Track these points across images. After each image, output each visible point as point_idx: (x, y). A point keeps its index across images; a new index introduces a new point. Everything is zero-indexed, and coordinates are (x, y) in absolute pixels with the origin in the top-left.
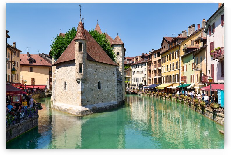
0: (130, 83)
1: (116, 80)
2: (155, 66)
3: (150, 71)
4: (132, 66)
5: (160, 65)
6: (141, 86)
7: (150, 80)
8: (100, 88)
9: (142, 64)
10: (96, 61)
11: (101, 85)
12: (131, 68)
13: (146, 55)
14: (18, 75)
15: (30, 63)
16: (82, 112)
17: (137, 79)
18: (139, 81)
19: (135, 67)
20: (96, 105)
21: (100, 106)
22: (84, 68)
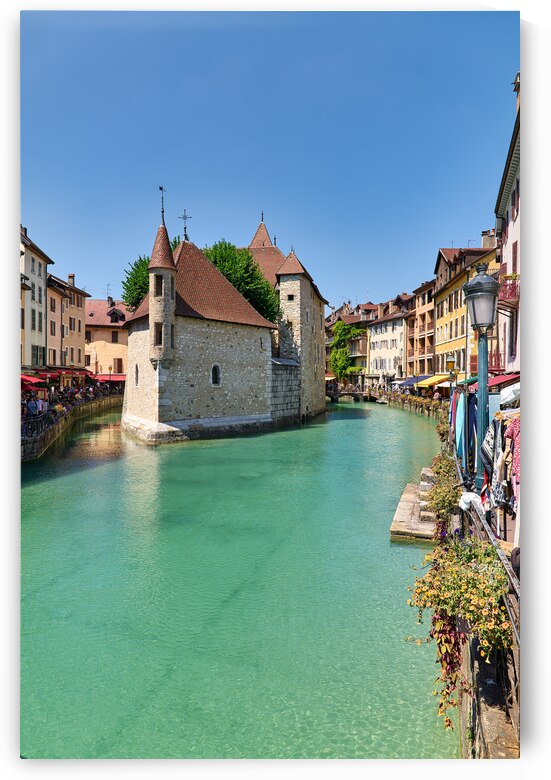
0: (366, 371)
1: (270, 363)
2: (422, 329)
3: (412, 340)
4: (370, 326)
5: (432, 325)
6: (390, 380)
7: (411, 364)
8: (216, 380)
9: (395, 321)
10: (203, 318)
11: (221, 375)
12: (368, 331)
13: (405, 298)
14: (79, 350)
15: (112, 322)
16: (159, 436)
17: (382, 362)
18: (387, 367)
19: (379, 330)
20: (201, 421)
21: (216, 425)
22: (166, 334)
